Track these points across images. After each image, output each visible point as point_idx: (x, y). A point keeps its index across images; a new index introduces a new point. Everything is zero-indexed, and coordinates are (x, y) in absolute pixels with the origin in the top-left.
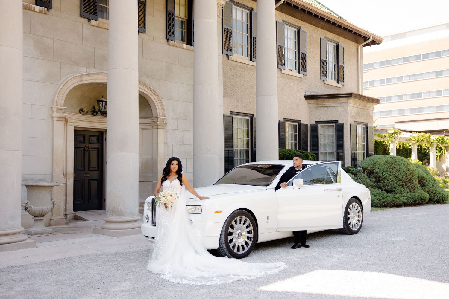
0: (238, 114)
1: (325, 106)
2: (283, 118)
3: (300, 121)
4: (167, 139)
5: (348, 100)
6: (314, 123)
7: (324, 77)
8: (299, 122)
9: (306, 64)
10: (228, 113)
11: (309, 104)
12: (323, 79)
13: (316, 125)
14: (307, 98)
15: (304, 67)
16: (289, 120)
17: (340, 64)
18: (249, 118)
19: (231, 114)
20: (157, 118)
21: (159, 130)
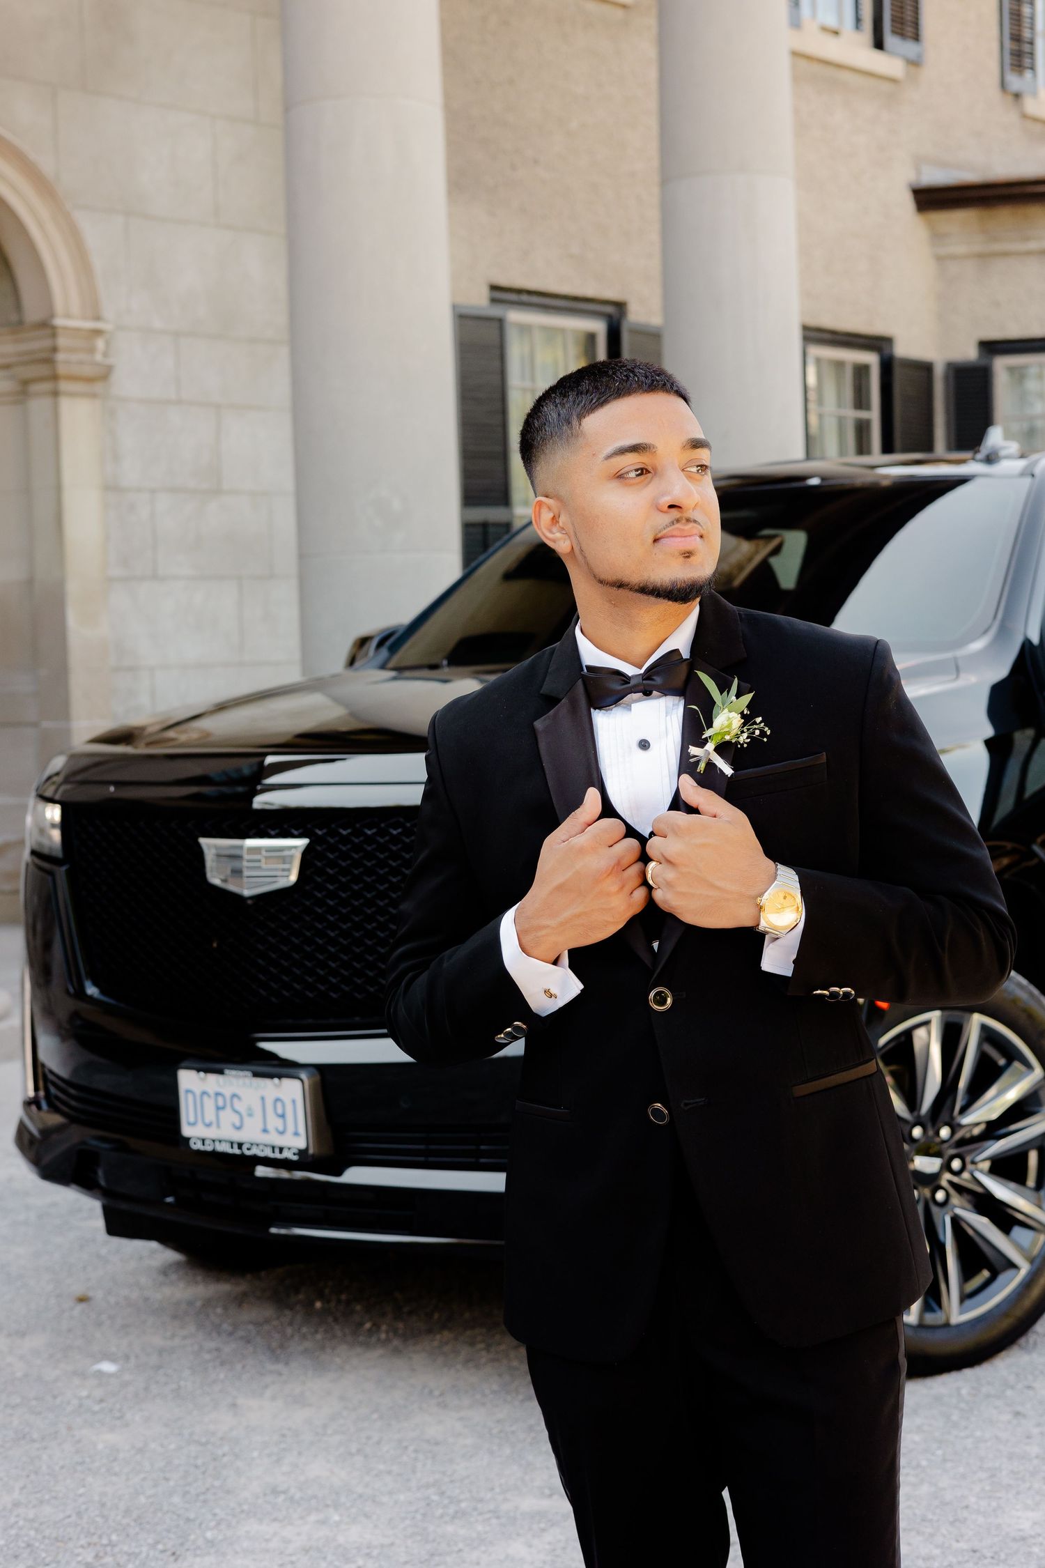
0: (535, 299)
1: (1032, 246)
3: (892, 339)
4: (117, 457)
6: (972, 353)
7: (1022, 75)
8: (878, 344)
10: (479, 300)
11: (937, 237)
12: (1014, 88)
13: (983, 362)
14: (931, 199)
15: (909, 14)
16: (827, 336)
18: (599, 327)
19: (492, 300)
20: (54, 328)
21: (65, 404)
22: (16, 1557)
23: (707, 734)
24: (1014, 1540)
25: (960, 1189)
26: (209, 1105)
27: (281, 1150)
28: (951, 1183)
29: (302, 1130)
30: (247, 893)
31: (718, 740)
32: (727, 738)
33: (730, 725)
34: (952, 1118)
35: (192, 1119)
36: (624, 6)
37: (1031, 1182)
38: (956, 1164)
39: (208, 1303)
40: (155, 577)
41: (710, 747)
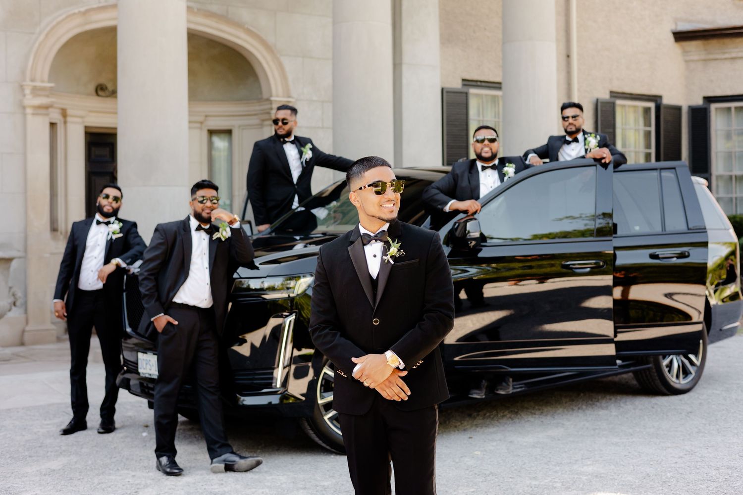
0: (483, 84)
1: (727, 56)
2: (611, 92)
3: (660, 97)
6: (700, 102)
8: (656, 99)
10: (456, 85)
11: (685, 52)
13: (705, 106)
14: (681, 36)
16: (628, 96)
19: (463, 85)
20: (270, 101)
23: (388, 253)
32: (393, 254)
41: (389, 256)
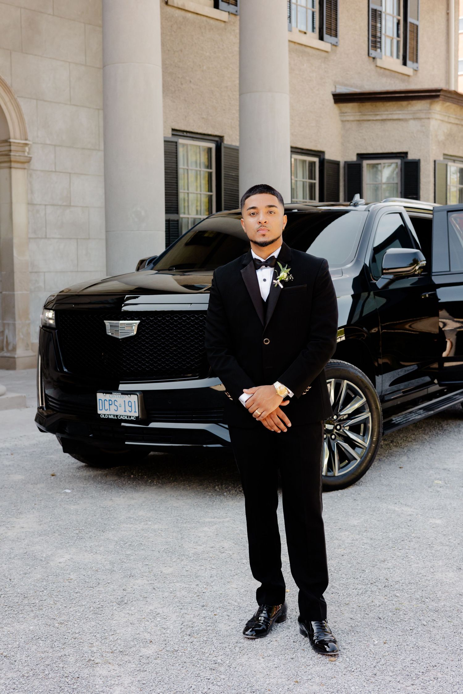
0: (189, 135)
1: (378, 117)
3: (323, 153)
4: (32, 193)
5: (431, 104)
6: (354, 158)
7: (376, 50)
8: (319, 154)
9: (336, 20)
10: (168, 134)
11: (342, 113)
12: (373, 56)
13: (358, 162)
14: (340, 98)
15: (333, 27)
16: (299, 151)
17: (410, 20)
18: (213, 146)
19: (173, 135)
20: (10, 142)
21: (13, 171)
22: (54, 532)
23: (278, 277)
24: (352, 526)
25: (339, 435)
26: (107, 404)
27: (130, 418)
28: (336, 433)
29: (137, 411)
30: (120, 337)
31: (280, 279)
32: (283, 279)
33: (284, 276)
34: (338, 413)
35: (101, 409)
36: (225, 22)
37: (361, 434)
38: (338, 427)
39: (95, 476)
40: (46, 238)
41: (279, 281)
